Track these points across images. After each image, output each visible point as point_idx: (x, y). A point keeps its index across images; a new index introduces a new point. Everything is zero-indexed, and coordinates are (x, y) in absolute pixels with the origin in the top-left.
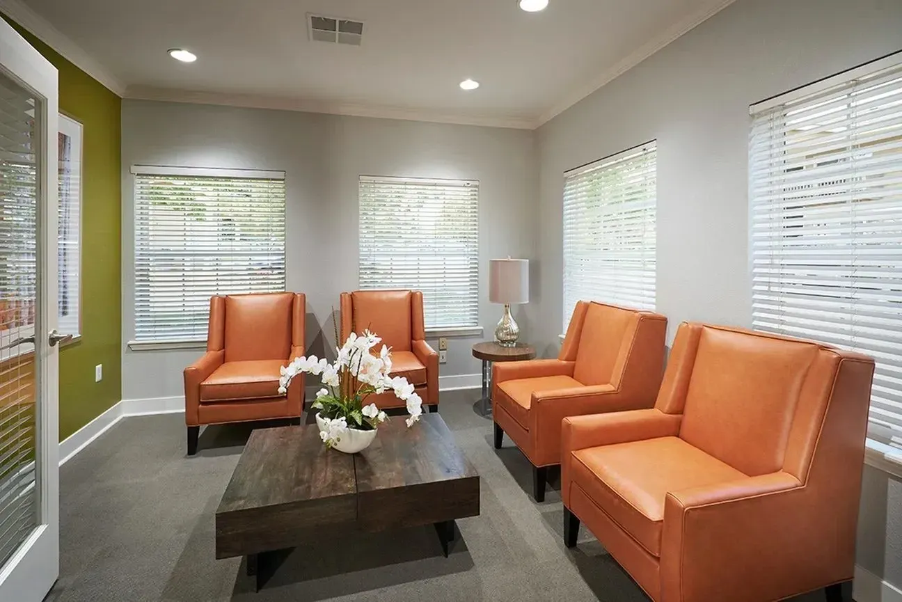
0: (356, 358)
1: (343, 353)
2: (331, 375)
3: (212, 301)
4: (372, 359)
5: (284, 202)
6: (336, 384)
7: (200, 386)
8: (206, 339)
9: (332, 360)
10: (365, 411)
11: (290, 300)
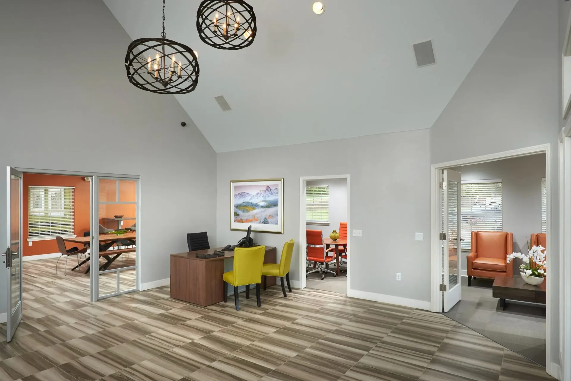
0: (535, 254)
1: (531, 253)
2: (526, 259)
3: (472, 233)
4: (542, 254)
5: (501, 192)
6: (528, 262)
7: (472, 263)
8: (470, 249)
9: (526, 255)
10: (539, 271)
11: (505, 236)
